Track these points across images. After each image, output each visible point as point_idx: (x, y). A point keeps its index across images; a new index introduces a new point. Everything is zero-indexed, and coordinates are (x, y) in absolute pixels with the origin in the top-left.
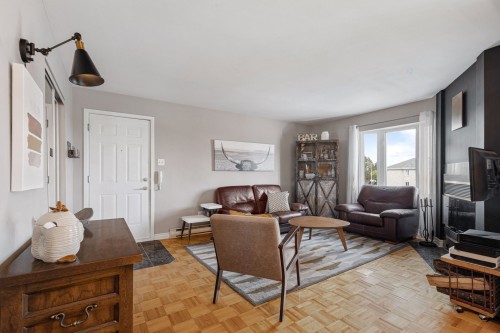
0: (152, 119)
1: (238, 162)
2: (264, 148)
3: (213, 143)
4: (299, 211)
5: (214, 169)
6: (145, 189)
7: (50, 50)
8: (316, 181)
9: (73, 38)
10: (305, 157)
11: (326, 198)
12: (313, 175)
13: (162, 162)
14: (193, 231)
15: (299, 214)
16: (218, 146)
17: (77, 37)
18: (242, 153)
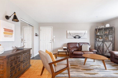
0: (52, 27)
1: (75, 36)
2: (83, 32)
3: (67, 31)
4: (93, 52)
5: (67, 38)
6: (51, 42)
7: (11, 16)
8: (103, 42)
9: (14, 13)
10: (98, 34)
11: (108, 48)
12: (102, 40)
13: (54, 37)
14: (59, 53)
15: (93, 53)
16: (68, 32)
17: (15, 13)
18: (76, 34)
